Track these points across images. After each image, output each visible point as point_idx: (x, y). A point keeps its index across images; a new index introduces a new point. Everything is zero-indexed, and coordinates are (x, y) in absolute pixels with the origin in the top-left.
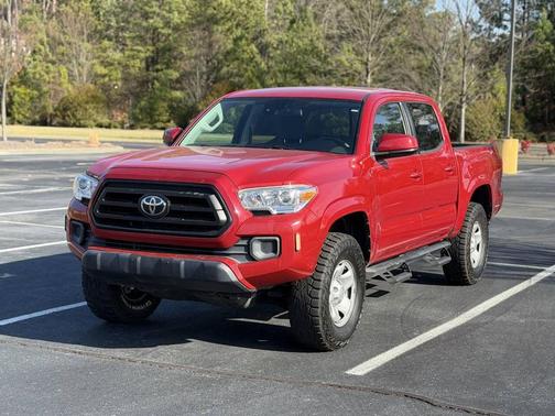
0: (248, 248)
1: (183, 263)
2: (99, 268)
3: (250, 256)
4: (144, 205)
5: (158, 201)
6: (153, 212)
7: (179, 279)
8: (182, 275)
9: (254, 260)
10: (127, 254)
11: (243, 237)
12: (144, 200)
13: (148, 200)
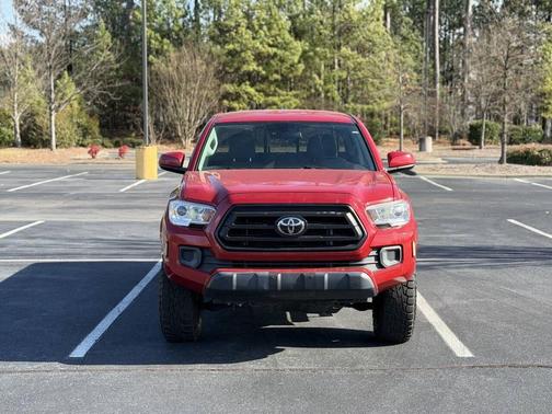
0: (378, 258)
1: (326, 276)
2: (234, 288)
3: (380, 265)
4: (281, 226)
5: (296, 222)
6: (291, 232)
7: (323, 290)
8: (326, 287)
9: (382, 267)
10: (265, 273)
11: (373, 248)
12: (281, 222)
13: (286, 222)
